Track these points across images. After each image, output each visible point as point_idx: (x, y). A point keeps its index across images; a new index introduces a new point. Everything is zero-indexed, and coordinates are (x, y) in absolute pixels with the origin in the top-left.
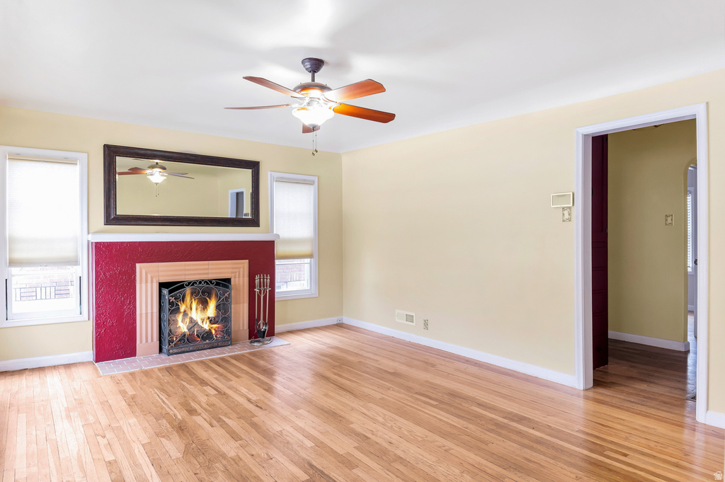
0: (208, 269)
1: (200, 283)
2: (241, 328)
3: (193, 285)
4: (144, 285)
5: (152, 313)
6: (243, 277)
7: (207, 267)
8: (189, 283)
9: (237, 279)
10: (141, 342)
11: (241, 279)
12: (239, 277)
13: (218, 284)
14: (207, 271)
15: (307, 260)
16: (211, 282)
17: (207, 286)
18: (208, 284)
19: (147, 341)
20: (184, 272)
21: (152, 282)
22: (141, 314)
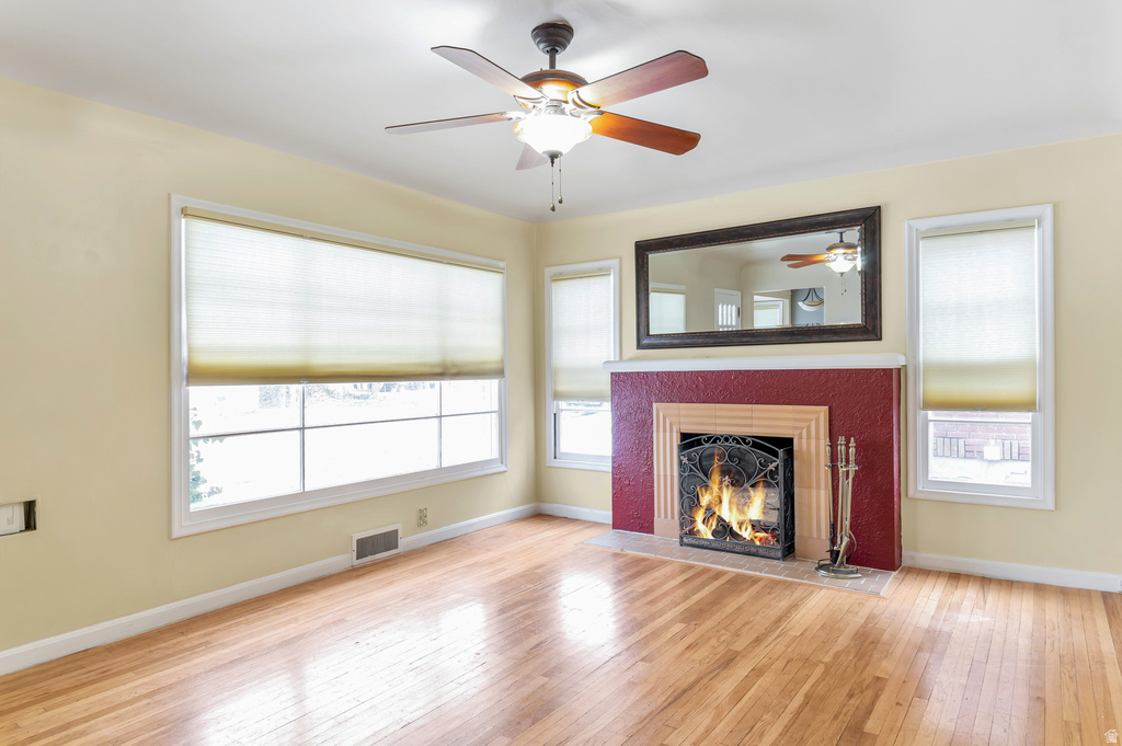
0: (751, 418)
1: (726, 439)
2: (815, 536)
3: (714, 442)
4: (661, 434)
5: (672, 477)
6: (818, 438)
7: (749, 414)
8: (710, 438)
9: (804, 441)
10: (659, 516)
11: (813, 442)
12: (809, 438)
13: (755, 445)
14: (749, 422)
15: (1027, 417)
16: (744, 440)
17: (738, 446)
18: (738, 443)
19: (666, 517)
20: (713, 421)
21: (671, 431)
22: (659, 475)
